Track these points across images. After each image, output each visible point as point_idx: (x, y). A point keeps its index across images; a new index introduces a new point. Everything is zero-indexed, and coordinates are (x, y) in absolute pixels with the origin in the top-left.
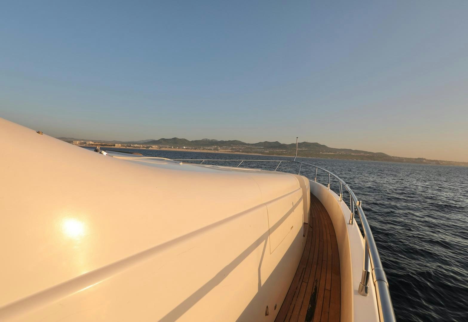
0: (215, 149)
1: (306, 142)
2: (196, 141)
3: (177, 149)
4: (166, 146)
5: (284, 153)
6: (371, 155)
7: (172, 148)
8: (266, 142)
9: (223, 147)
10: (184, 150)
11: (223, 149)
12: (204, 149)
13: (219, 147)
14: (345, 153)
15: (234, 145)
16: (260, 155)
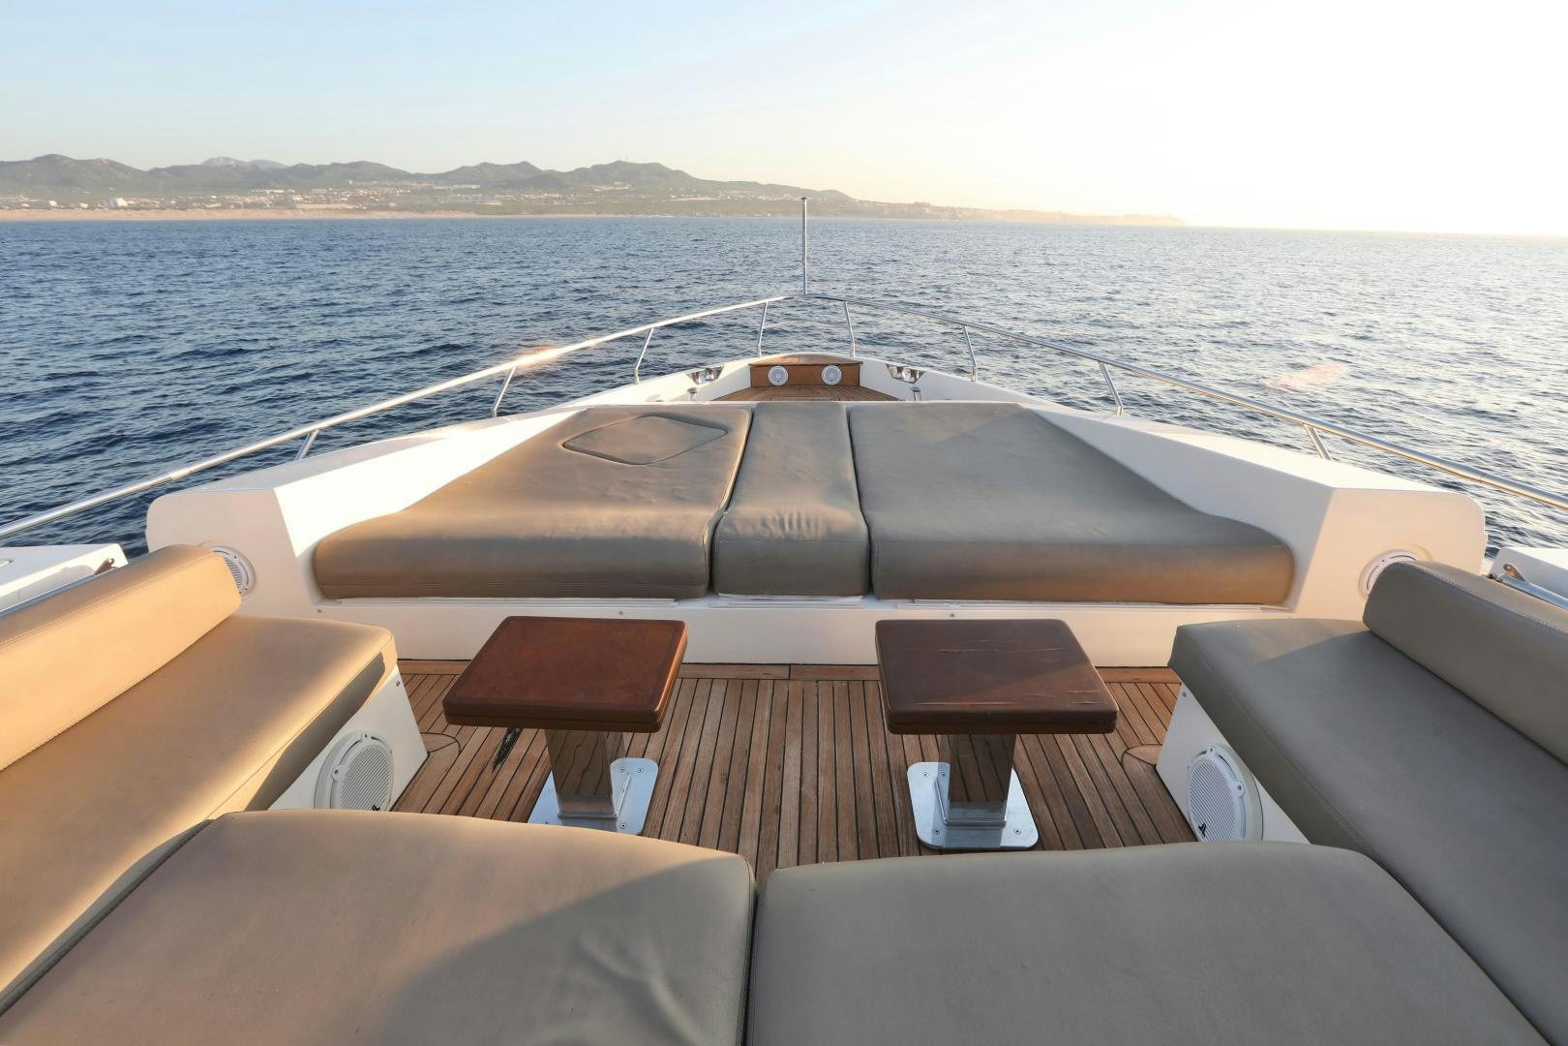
0: (278, 204)
1: (623, 160)
2: (176, 171)
3: (81, 213)
4: (12, 199)
5: (556, 203)
7: (49, 208)
8: (485, 165)
9: (315, 191)
10: (122, 216)
11: (315, 202)
12: (225, 206)
13: (296, 194)
14: (741, 197)
15: (359, 184)
16: (473, 216)
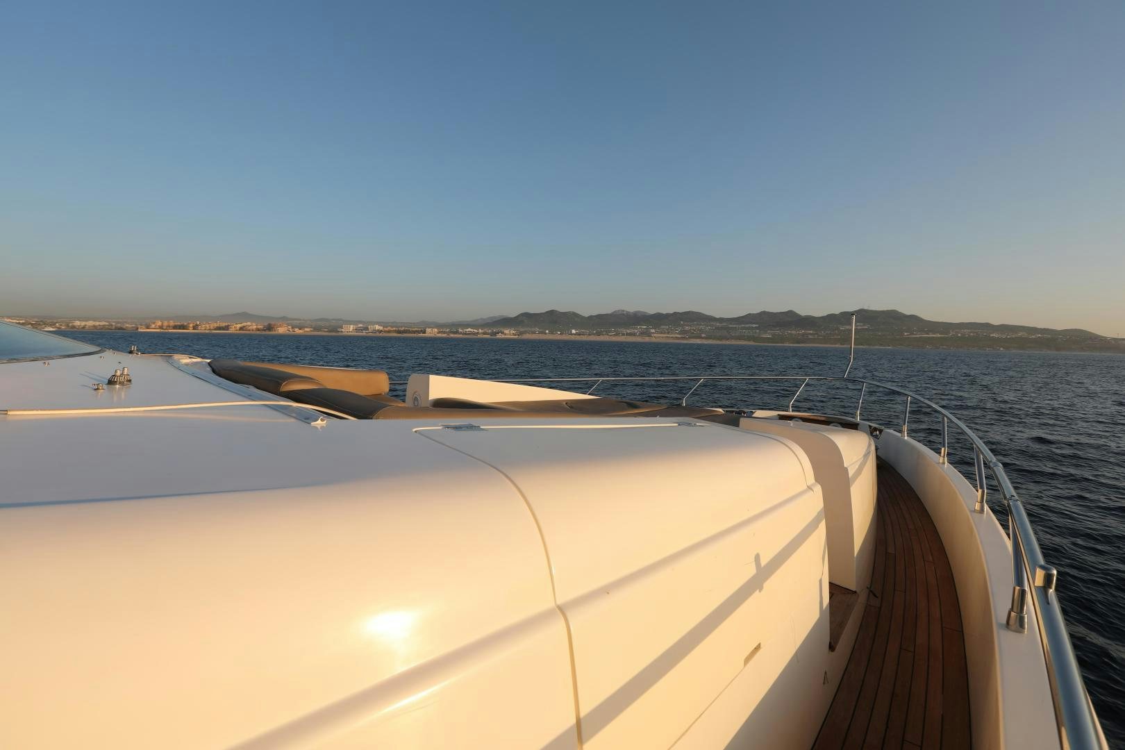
0: (642, 334)
1: (866, 308)
2: (599, 316)
3: (558, 336)
4: (533, 329)
5: (810, 337)
6: (1049, 336)
7: (546, 334)
8: (764, 313)
9: (663, 327)
10: (573, 338)
11: (662, 333)
12: (617, 334)
13: (652, 328)
14: (972, 335)
15: (686, 323)
16: (752, 343)
